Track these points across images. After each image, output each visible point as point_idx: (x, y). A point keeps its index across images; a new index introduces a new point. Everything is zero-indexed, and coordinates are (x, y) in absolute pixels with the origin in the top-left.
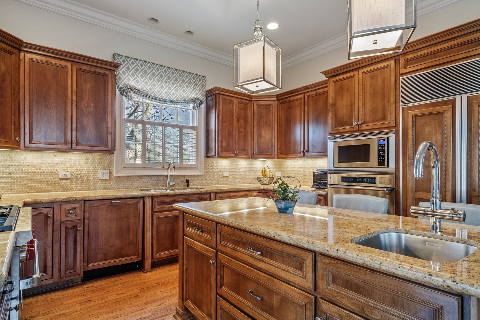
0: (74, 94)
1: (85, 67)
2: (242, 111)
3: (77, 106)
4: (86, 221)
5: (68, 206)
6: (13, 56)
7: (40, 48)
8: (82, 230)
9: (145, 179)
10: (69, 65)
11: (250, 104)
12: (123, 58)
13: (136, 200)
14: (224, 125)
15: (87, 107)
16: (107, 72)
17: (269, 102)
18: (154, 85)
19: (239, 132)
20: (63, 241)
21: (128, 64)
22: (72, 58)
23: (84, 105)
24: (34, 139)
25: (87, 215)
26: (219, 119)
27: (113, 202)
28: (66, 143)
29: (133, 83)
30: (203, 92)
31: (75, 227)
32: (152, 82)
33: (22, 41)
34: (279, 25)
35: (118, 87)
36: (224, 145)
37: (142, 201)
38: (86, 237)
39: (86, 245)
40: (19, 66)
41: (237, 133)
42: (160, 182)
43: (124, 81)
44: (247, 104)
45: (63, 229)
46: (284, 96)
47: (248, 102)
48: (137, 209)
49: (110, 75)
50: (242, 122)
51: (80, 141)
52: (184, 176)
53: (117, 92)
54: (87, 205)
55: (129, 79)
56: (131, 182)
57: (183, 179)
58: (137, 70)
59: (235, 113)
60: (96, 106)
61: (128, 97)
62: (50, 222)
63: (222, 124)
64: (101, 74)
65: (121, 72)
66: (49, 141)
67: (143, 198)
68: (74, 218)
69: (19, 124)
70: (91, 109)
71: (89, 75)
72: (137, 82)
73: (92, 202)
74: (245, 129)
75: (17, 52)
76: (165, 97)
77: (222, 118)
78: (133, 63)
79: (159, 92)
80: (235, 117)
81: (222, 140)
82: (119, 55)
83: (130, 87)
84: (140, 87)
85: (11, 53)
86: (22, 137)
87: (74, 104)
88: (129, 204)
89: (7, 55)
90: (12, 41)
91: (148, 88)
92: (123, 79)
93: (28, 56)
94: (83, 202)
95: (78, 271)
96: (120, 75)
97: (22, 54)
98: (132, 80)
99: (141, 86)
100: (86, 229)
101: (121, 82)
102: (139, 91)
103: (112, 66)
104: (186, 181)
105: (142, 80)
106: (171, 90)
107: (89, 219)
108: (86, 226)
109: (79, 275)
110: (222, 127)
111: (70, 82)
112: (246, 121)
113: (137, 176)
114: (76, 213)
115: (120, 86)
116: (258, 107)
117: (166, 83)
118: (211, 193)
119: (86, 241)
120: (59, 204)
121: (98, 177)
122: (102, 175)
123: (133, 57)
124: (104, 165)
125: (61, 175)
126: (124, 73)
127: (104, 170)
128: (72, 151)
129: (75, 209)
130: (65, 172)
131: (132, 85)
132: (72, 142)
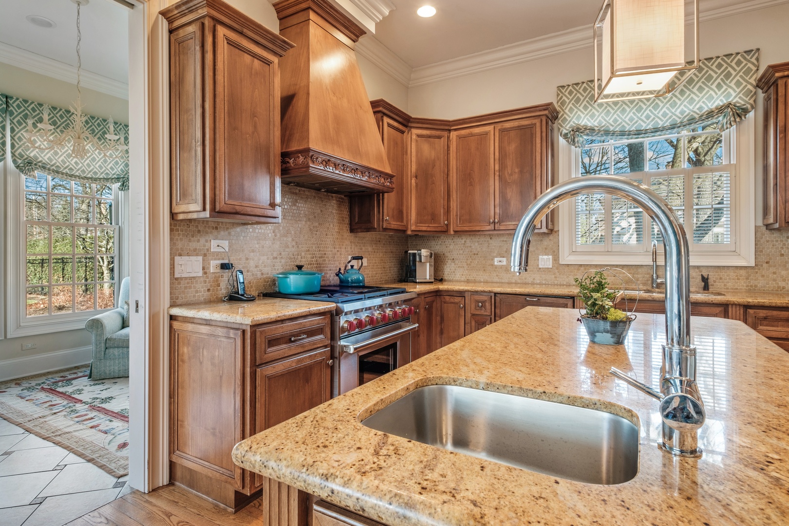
0: (497, 161)
1: (507, 125)
3: (499, 176)
5: (477, 297)
6: (443, 139)
7: (464, 121)
10: (491, 129)
12: (570, 87)
15: (511, 175)
16: (534, 121)
21: (578, 95)
22: (494, 118)
23: (508, 173)
25: (498, 311)
27: (528, 299)
29: (584, 122)
30: (749, 87)
33: (449, 121)
35: (561, 134)
37: (570, 303)
40: (449, 147)
42: (639, 276)
43: (571, 123)
45: (473, 324)
49: (538, 126)
51: (503, 219)
52: (698, 267)
53: (562, 141)
54: (500, 299)
55: (579, 117)
57: (695, 274)
60: (521, 172)
61: (577, 145)
62: (462, 313)
65: (567, 111)
67: (572, 298)
68: (482, 312)
69: (449, 208)
70: (516, 176)
71: (513, 134)
72: (593, 116)
73: (503, 296)
75: (445, 134)
82: (563, 86)
83: (580, 129)
84: (596, 124)
85: (439, 137)
86: (452, 221)
87: (497, 173)
89: (437, 140)
90: (441, 125)
91: (610, 122)
92: (569, 119)
93: (456, 133)
94: (493, 295)
96: (565, 115)
97: (451, 133)
98: (583, 116)
99: (598, 121)
101: (566, 126)
102: (594, 130)
104: (700, 277)
106: (660, 108)
111: (492, 149)
113: (596, 265)
114: (484, 307)
115: (565, 131)
118: (730, 306)
121: (538, 265)
122: (543, 263)
123: (585, 80)
124: (546, 249)
125: (496, 261)
126: (571, 110)
127: (546, 255)
128: (496, 232)
129: (483, 302)
130: (501, 257)
131: (582, 124)
132: (494, 222)
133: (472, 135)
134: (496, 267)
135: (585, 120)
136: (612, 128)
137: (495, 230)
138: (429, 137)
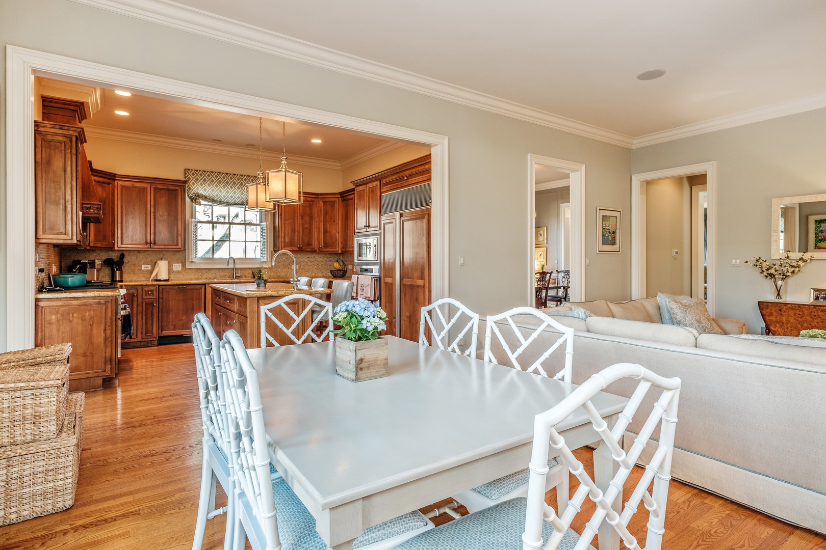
0: (152, 206)
1: (160, 186)
2: (307, 209)
3: (154, 216)
4: (160, 300)
5: (146, 288)
6: (111, 185)
7: (128, 177)
8: (157, 306)
9: (213, 271)
10: (147, 186)
11: (316, 201)
12: (193, 171)
13: (199, 286)
14: (287, 222)
15: (162, 216)
16: (177, 188)
17: (334, 199)
18: (220, 191)
19: (303, 228)
20: (144, 313)
21: (197, 176)
22: (151, 180)
23: (160, 215)
24: (124, 242)
25: (160, 295)
26: (281, 218)
27: (180, 287)
28: (147, 243)
29: (201, 192)
31: (152, 303)
32: (218, 189)
33: (116, 174)
34: (322, 141)
35: (188, 196)
36: (287, 240)
37: (203, 287)
38: (160, 312)
39: (160, 317)
40: (114, 191)
41: (301, 229)
42: (227, 273)
43: (194, 191)
44: (313, 201)
45: (144, 305)
46: (348, 192)
47: (314, 199)
48: (200, 294)
49: (179, 190)
50: (307, 219)
51: (157, 242)
52: (251, 268)
53: (187, 199)
54: (161, 289)
55: (198, 189)
56: (200, 274)
57: (249, 272)
58: (205, 180)
59: (298, 211)
60: (169, 215)
61: (197, 204)
62: (135, 299)
63: (285, 221)
64: (173, 190)
65: (191, 183)
66: (134, 242)
67: (204, 284)
68: (151, 297)
69: (114, 232)
70: (165, 217)
71: (163, 192)
72: (205, 190)
73: (164, 287)
74: (311, 224)
75: (112, 182)
76: (230, 200)
77: (285, 217)
78: (201, 175)
79: (224, 196)
80: (299, 215)
81: (285, 236)
82: (189, 170)
83: (198, 196)
84: (207, 194)
85: (109, 184)
86: (116, 240)
88: (193, 289)
89: (107, 185)
90: (110, 176)
91: (215, 195)
92: (192, 188)
93: (120, 183)
94: (157, 286)
95: (155, 335)
96: (190, 186)
97: (116, 182)
98: (200, 189)
100: (160, 307)
101: (191, 192)
102: (206, 197)
103: (181, 183)
105: (209, 188)
106: (236, 193)
107: (162, 299)
108: (160, 304)
109: (156, 338)
110: (284, 224)
112: (311, 218)
113: (206, 269)
114: (152, 294)
115: (190, 195)
116: (324, 204)
117: (232, 188)
119: (160, 315)
120: (141, 287)
121: (173, 269)
122: (176, 268)
123: (201, 170)
124: (177, 259)
125: (144, 267)
126: (193, 184)
127: (177, 263)
128: (151, 249)
129: (152, 291)
130: (146, 265)
131: (200, 193)
132: (151, 243)
133: (133, 187)
134: (143, 271)
135: (201, 191)
136: (215, 199)
137: (151, 248)
138: (102, 182)
